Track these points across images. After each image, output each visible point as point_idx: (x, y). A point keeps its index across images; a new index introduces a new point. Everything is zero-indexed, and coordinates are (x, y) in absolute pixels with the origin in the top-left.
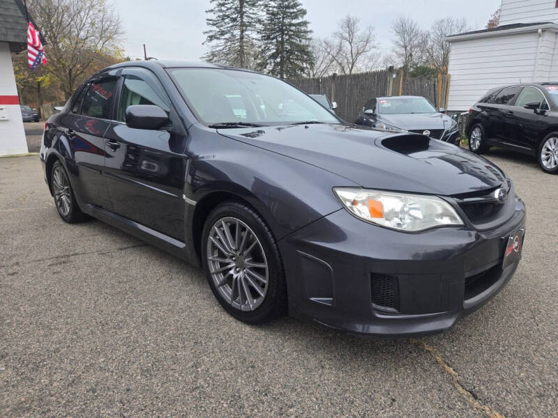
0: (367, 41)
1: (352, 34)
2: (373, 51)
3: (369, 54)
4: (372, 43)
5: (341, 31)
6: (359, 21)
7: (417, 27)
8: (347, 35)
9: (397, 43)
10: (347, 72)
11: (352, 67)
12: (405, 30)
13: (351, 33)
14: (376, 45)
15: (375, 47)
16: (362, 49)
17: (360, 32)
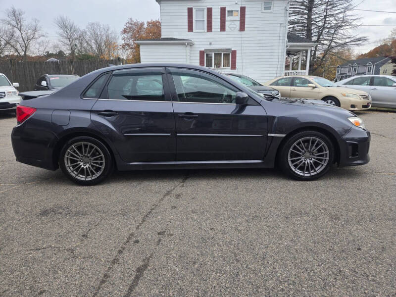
0: (35, 30)
1: (20, 22)
2: (42, 38)
3: (39, 40)
4: (40, 32)
5: (9, 19)
6: (24, 13)
7: (75, 25)
8: (14, 23)
9: (61, 35)
10: (22, 54)
11: (26, 50)
12: (65, 26)
13: (18, 21)
14: (44, 34)
15: (43, 36)
16: (32, 36)
17: (27, 22)
